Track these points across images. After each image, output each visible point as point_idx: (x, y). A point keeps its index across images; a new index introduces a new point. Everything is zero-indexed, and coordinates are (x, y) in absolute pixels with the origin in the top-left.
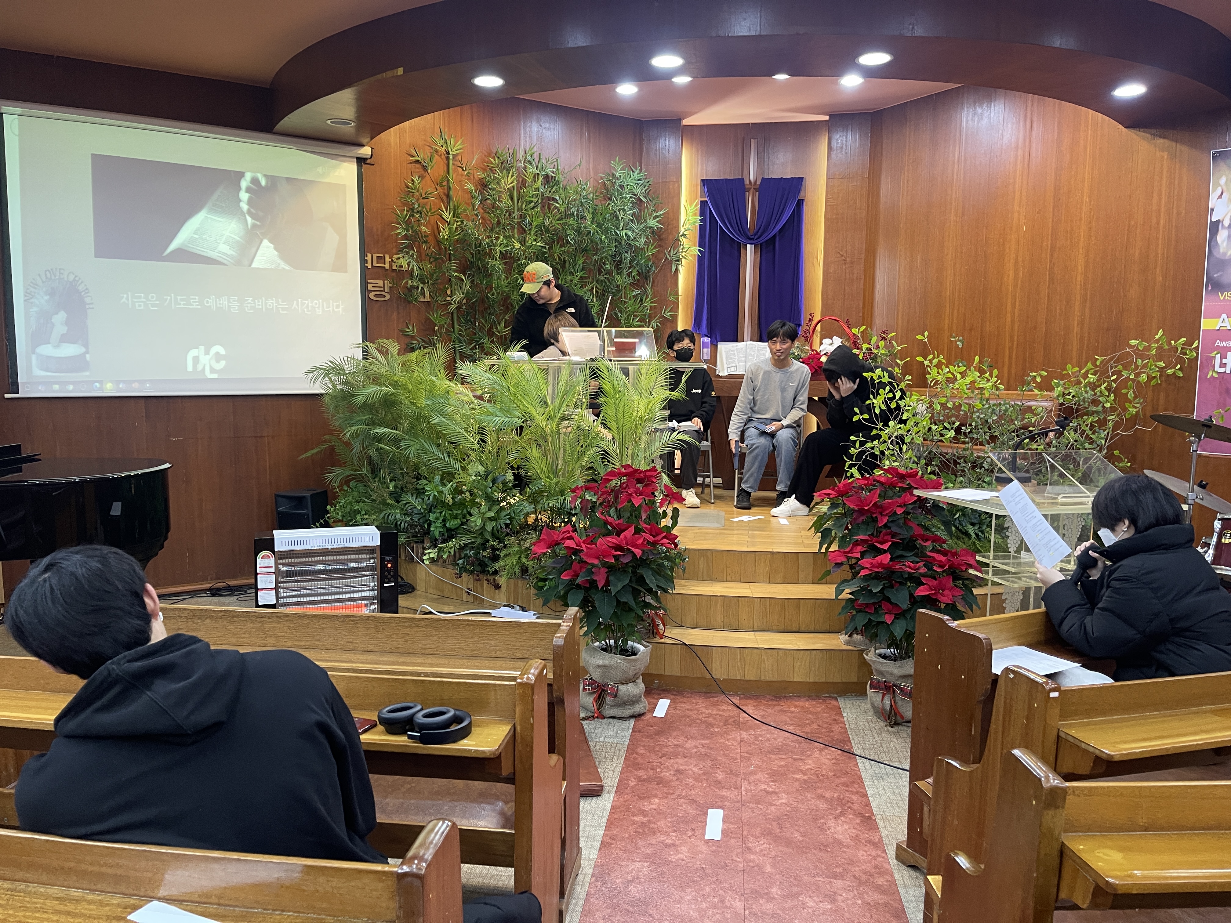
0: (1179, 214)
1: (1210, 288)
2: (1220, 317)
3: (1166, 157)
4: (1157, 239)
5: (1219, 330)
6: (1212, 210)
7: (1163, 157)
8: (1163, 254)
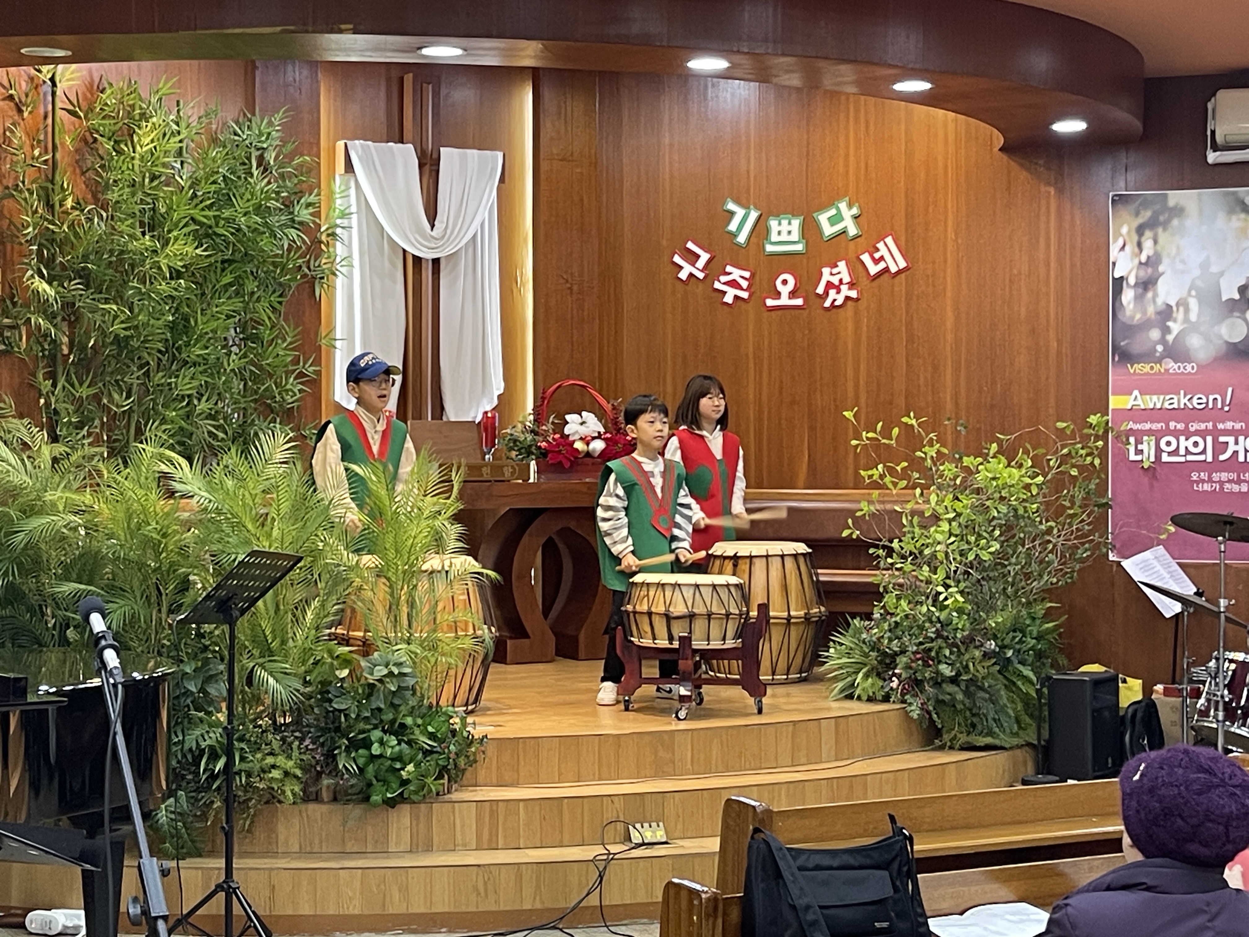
0: (1072, 266)
1: (1117, 358)
2: (1131, 394)
3: (1053, 193)
4: (1047, 294)
5: (1131, 409)
6: (1114, 264)
7: (1049, 193)
8: (1057, 313)
